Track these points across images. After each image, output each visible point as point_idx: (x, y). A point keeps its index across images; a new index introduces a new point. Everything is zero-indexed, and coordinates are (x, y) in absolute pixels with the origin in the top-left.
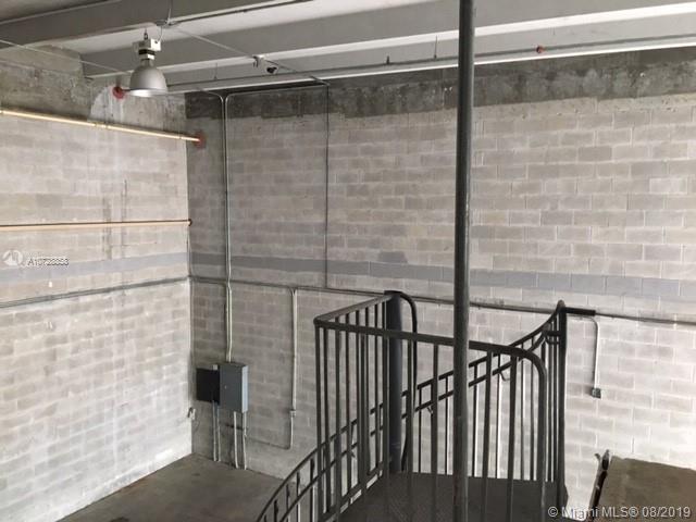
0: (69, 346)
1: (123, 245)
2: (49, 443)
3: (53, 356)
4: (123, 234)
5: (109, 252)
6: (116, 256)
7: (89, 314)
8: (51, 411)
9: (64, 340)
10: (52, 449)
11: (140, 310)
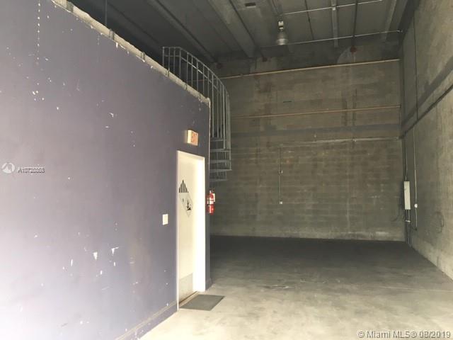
0: (323, 163)
1: (354, 119)
2: (313, 203)
3: (316, 166)
4: (354, 114)
5: (345, 124)
6: (349, 124)
7: (334, 150)
8: (314, 189)
9: (321, 160)
10: (314, 205)
11: (365, 152)
